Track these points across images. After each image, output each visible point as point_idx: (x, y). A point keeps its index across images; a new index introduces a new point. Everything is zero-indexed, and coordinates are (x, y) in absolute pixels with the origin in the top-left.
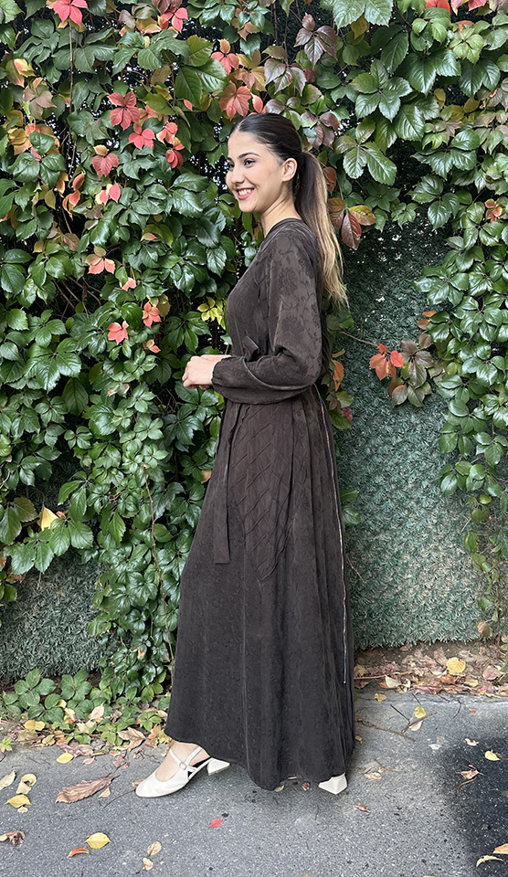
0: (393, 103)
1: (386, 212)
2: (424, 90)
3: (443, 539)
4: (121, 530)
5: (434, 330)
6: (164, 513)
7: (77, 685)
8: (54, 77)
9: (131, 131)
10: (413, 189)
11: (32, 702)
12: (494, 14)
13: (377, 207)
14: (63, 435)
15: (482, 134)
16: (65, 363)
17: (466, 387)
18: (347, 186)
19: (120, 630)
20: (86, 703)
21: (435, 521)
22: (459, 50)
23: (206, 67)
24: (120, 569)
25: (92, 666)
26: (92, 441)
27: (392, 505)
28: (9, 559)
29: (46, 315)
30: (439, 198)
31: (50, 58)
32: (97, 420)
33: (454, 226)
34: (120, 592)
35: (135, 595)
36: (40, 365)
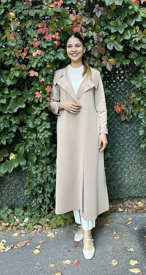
0: (122, 29)
1: (121, 62)
2: (132, 25)
3: (136, 164)
4: (35, 159)
5: (136, 97)
6: (50, 154)
7: (20, 211)
8: (22, 18)
9: (45, 34)
10: (129, 55)
11: (5, 217)
13: (118, 60)
14: (18, 129)
16: (21, 105)
18: (109, 54)
19: (34, 193)
20: (23, 217)
21: (134, 158)
23: (67, 17)
24: (34, 172)
25: (24, 205)
26: (28, 130)
27: (121, 153)
29: (15, 90)
30: (137, 58)
31: (21, 12)
32: (30, 123)
34: (34, 180)
35: (39, 181)
36: (12, 105)
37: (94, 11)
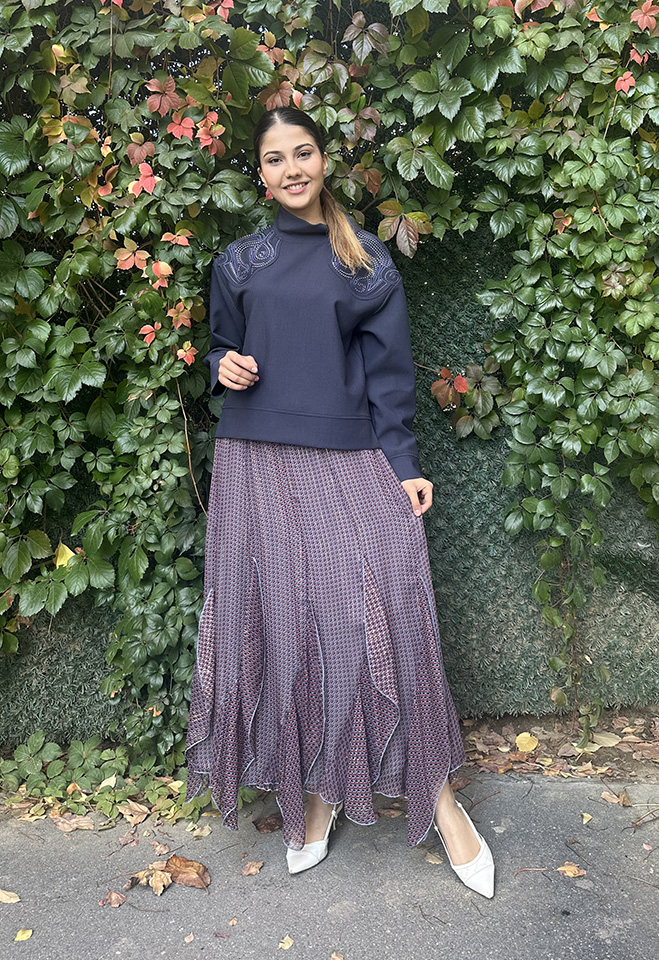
0: (454, 103)
1: (447, 221)
2: (487, 88)
4: (143, 566)
5: (497, 350)
6: (192, 546)
7: (87, 753)
8: (91, 63)
9: (170, 120)
10: (475, 199)
11: (32, 770)
12: (561, 16)
13: (436, 216)
14: (81, 457)
15: (550, 140)
16: (89, 373)
17: (533, 414)
18: (403, 192)
19: (134, 691)
20: (96, 772)
22: (523, 48)
23: (254, 60)
24: (136, 611)
25: (107, 734)
26: (113, 465)
28: (17, 598)
29: (70, 322)
30: (503, 208)
31: (87, 43)
32: (120, 436)
33: (520, 239)
34: (137, 639)
35: (152, 642)
36: (61, 375)
37: (347, 37)
